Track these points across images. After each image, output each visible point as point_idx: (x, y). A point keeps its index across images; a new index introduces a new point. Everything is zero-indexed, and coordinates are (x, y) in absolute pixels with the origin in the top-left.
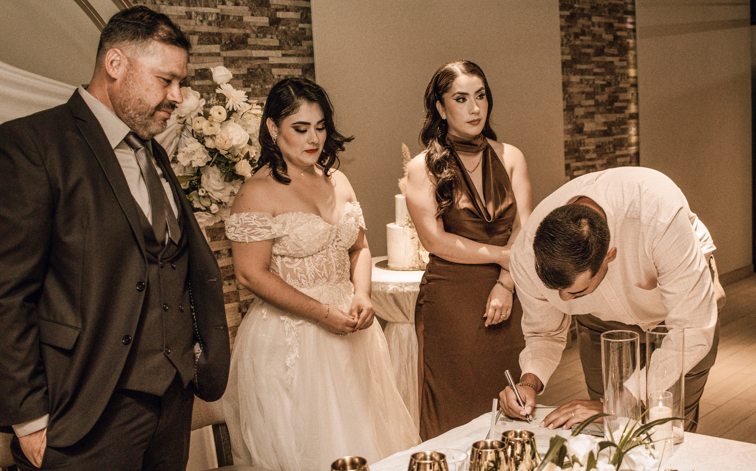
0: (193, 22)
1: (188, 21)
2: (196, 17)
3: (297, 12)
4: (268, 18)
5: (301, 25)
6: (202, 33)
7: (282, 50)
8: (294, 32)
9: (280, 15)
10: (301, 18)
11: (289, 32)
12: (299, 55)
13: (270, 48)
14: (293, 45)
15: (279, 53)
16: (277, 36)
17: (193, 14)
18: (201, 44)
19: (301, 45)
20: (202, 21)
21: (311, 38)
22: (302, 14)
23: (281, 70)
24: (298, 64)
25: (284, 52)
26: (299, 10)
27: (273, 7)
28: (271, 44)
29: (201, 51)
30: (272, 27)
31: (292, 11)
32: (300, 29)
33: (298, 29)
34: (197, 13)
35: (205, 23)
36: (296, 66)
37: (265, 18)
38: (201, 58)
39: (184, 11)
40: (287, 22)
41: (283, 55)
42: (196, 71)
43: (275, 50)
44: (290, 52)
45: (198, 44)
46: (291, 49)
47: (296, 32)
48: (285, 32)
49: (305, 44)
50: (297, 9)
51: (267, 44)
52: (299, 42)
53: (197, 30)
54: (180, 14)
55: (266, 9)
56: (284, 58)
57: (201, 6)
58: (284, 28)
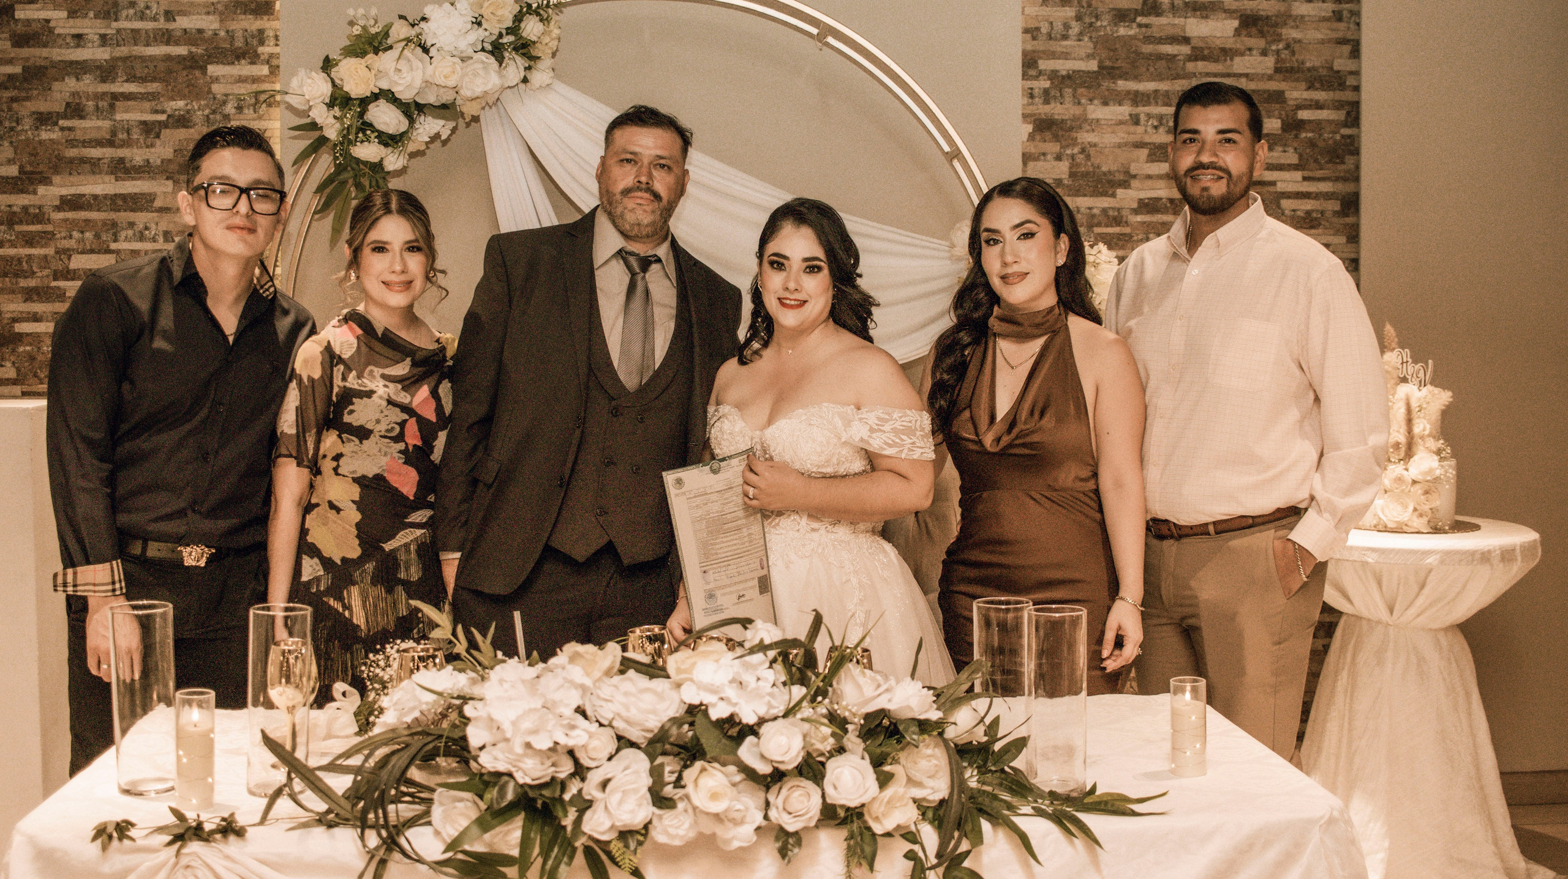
0: (1140, 129)
1: (1132, 128)
2: (1147, 121)
3: (1338, 109)
4: (1279, 121)
5: (1346, 131)
6: (1154, 144)
7: (1303, 170)
8: (1330, 142)
9: (1304, 115)
10: (1346, 120)
11: (1321, 144)
12: (1337, 179)
13: (1280, 167)
14: (1327, 162)
15: (1298, 175)
16: (1295, 149)
17: (1143, 118)
18: (1153, 161)
19: (1343, 163)
20: (1156, 127)
21: (1356, 152)
22: (1348, 113)
23: (1300, 201)
24: (1333, 193)
25: (1307, 174)
26: (1342, 106)
27: (1291, 103)
28: (1282, 161)
29: (1150, 173)
30: (1287, 135)
31: (1328, 109)
32: (1343, 136)
33: (1338, 137)
34: (1149, 116)
35: (1161, 130)
36: (1328, 196)
37: (1275, 120)
38: (1149, 183)
39: (1127, 114)
40: (1318, 125)
41: (1305, 179)
42: (1140, 201)
43: (1289, 170)
44: (1319, 174)
45: (1147, 162)
46: (1321, 169)
47: (1335, 142)
48: (1312, 144)
49: (1350, 160)
50: (1338, 105)
51: (1274, 162)
52: (1338, 157)
53: (1147, 139)
54: (1120, 117)
55: (1277, 106)
56: (1305, 183)
57: (1157, 104)
58: (1310, 135)
